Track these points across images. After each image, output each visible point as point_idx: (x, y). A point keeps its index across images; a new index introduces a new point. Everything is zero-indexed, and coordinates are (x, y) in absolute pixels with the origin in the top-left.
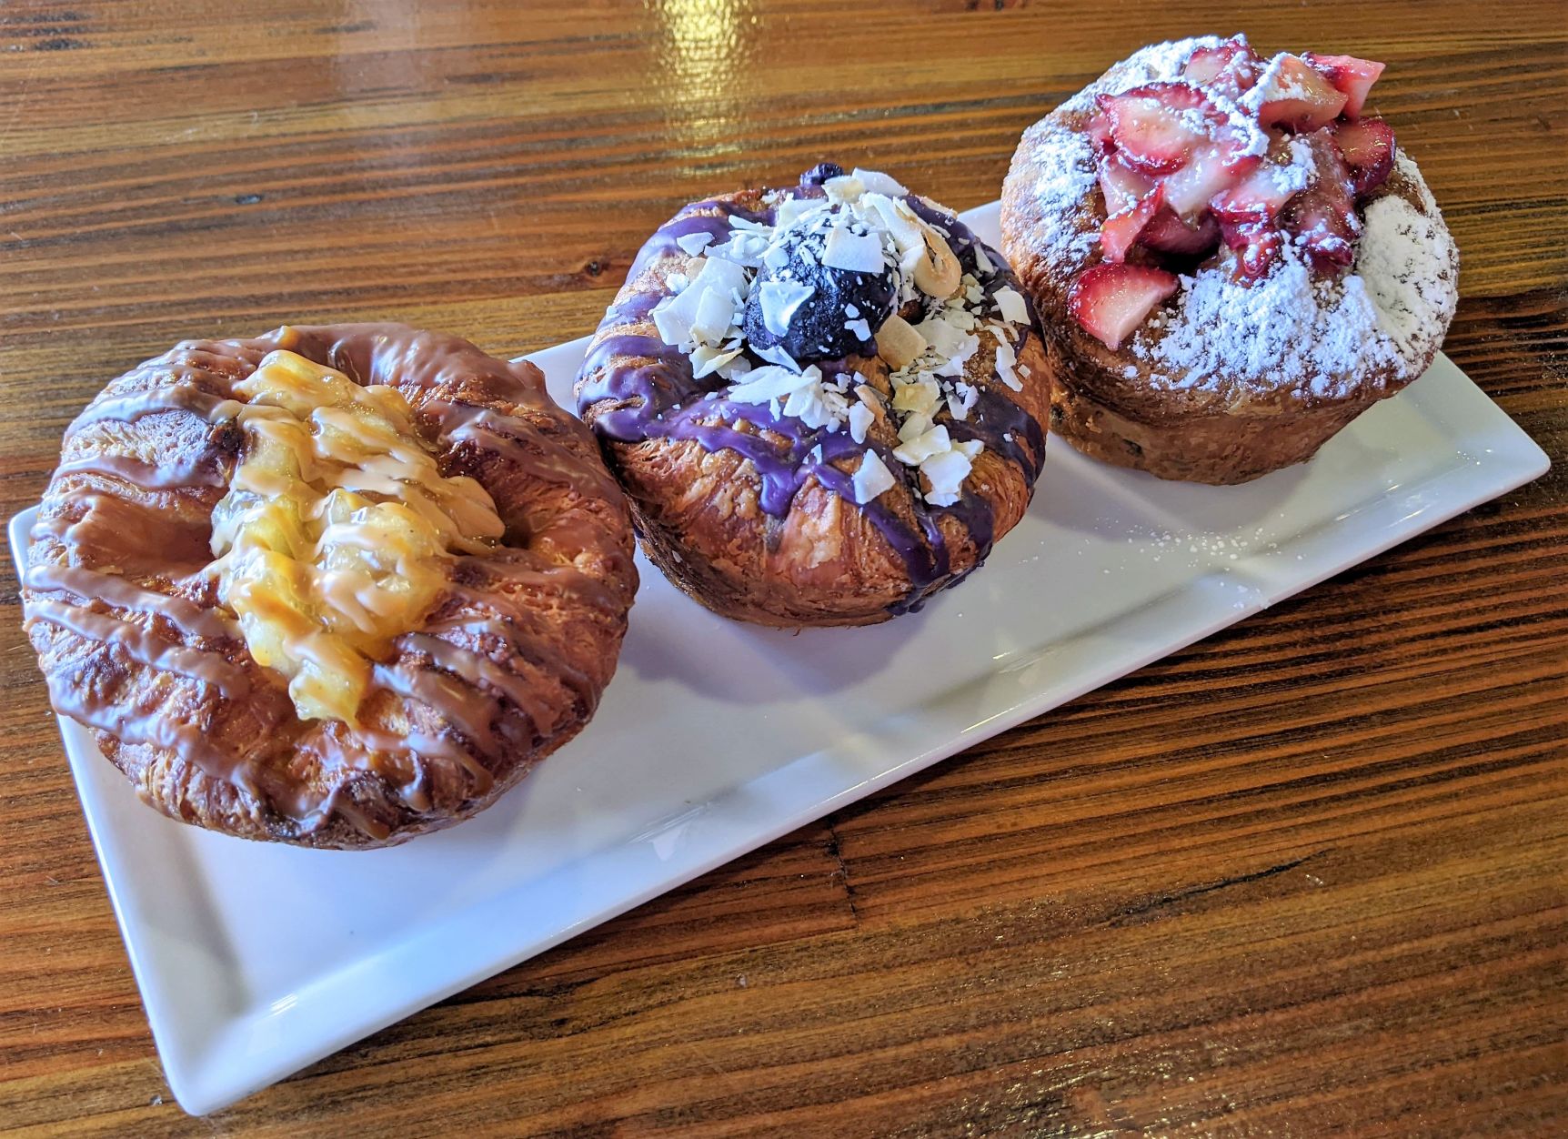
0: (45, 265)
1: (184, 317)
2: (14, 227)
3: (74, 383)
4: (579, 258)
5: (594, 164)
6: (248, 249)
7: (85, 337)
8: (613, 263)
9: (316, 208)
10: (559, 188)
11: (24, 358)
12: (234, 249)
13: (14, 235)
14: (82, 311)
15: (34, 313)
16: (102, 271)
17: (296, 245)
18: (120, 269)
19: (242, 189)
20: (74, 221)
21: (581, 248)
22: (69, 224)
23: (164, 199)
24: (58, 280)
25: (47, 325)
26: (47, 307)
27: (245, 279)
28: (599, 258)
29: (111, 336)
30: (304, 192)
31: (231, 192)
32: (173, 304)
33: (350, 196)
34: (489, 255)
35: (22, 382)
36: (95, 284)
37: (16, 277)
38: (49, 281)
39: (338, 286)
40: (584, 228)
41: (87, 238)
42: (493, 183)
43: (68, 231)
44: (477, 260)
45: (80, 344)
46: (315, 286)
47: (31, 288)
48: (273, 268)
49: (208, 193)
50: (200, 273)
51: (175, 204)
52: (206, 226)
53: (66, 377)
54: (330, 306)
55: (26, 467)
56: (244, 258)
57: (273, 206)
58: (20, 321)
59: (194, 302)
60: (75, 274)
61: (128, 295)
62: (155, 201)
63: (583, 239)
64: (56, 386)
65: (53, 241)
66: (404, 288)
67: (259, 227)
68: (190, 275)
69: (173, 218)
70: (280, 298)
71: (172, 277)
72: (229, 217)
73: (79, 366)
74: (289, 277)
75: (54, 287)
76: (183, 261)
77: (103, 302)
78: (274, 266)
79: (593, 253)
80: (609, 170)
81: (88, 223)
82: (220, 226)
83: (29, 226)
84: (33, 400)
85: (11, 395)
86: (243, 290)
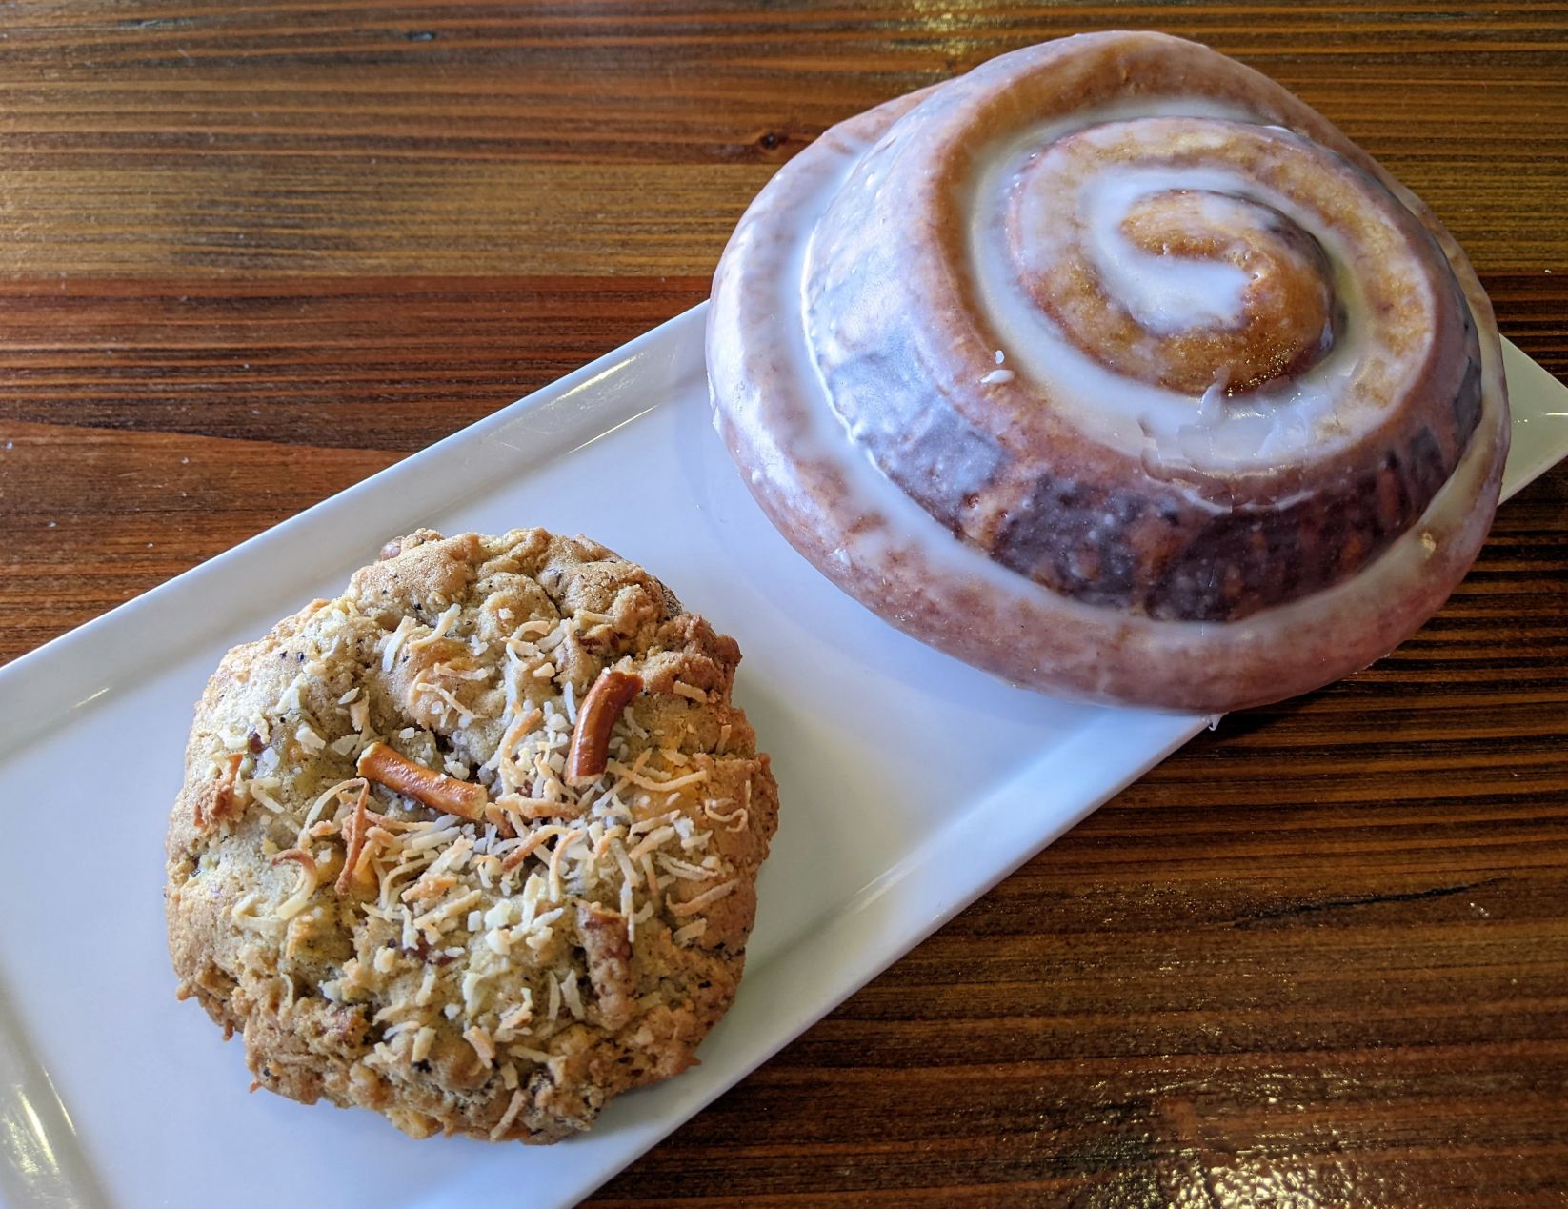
0: (208, 86)
1: (338, 153)
2: (182, 44)
3: (222, 211)
4: (756, 129)
5: (786, 29)
6: (413, 88)
7: (238, 164)
8: (792, 137)
9: (488, 51)
10: (744, 51)
11: (174, 179)
12: (400, 86)
13: (182, 52)
14: (238, 137)
15: (190, 134)
16: (264, 98)
17: (461, 88)
18: (283, 97)
19: (415, 25)
20: (242, 43)
21: (760, 118)
22: (237, 46)
23: (335, 29)
24: (218, 103)
25: (200, 148)
26: (204, 129)
27: (405, 120)
28: (777, 131)
29: (264, 165)
30: (478, 33)
31: (403, 26)
32: (329, 138)
33: (525, 42)
34: (660, 117)
35: (169, 204)
36: (254, 110)
37: (177, 96)
38: (209, 103)
39: (500, 135)
40: (765, 97)
41: (254, 61)
42: (676, 41)
43: (234, 53)
44: (648, 122)
45: (231, 171)
46: (475, 134)
47: (191, 108)
48: (436, 110)
49: (380, 26)
50: (361, 109)
51: (345, 34)
52: (373, 60)
53: (214, 203)
54: (489, 156)
55: (162, 291)
56: (406, 97)
57: (444, 45)
58: (176, 141)
59: (350, 138)
60: (236, 99)
61: (286, 124)
62: (326, 29)
63: (765, 108)
64: (201, 212)
65: (217, 62)
66: (567, 143)
67: (426, 65)
68: (350, 110)
69: (341, 49)
70: (439, 143)
71: (333, 110)
72: (398, 53)
73: (226, 194)
74: (450, 121)
75: (214, 109)
76: (345, 94)
77: (261, 130)
78: (437, 108)
79: (770, 125)
80: (801, 37)
81: (257, 46)
82: (388, 61)
83: (197, 44)
84: (177, 223)
85: (157, 216)
86: (402, 131)
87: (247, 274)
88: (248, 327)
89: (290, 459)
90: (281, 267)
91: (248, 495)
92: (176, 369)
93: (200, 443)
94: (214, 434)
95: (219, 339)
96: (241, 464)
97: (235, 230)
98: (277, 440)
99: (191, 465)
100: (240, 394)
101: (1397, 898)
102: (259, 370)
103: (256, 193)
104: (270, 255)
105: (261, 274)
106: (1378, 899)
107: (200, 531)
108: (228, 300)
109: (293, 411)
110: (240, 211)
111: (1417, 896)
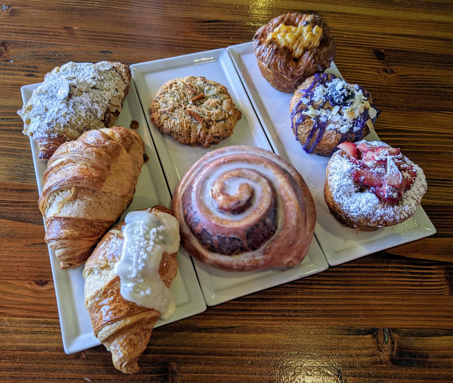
3: (18, 168)
7: (22, 157)
11: (9, 160)
13: (12, 128)
15: (13, 149)
25: (15, 152)
26: (16, 148)
35: (7, 166)
37: (11, 139)
38: (18, 141)
45: (21, 159)
47: (13, 142)
53: (17, 166)
55: (5, 187)
58: (10, 150)
64: (14, 168)
73: (20, 164)
84: (9, 171)
85: (5, 169)
87: (23, 184)
88: (22, 196)
89: (28, 227)
90: (30, 183)
91: (19, 234)
92: (7, 205)
93: (11, 222)
94: (13, 220)
95: (16, 199)
96: (18, 227)
97: (21, 173)
98: (26, 222)
99: (9, 227)
100: (19, 212)
101: (223, 328)
102: (23, 206)
103: (26, 164)
104: (28, 180)
105: (26, 184)
106: (219, 328)
107: (9, 241)
108: (18, 190)
109: (29, 216)
110: (22, 169)
111: (227, 328)
